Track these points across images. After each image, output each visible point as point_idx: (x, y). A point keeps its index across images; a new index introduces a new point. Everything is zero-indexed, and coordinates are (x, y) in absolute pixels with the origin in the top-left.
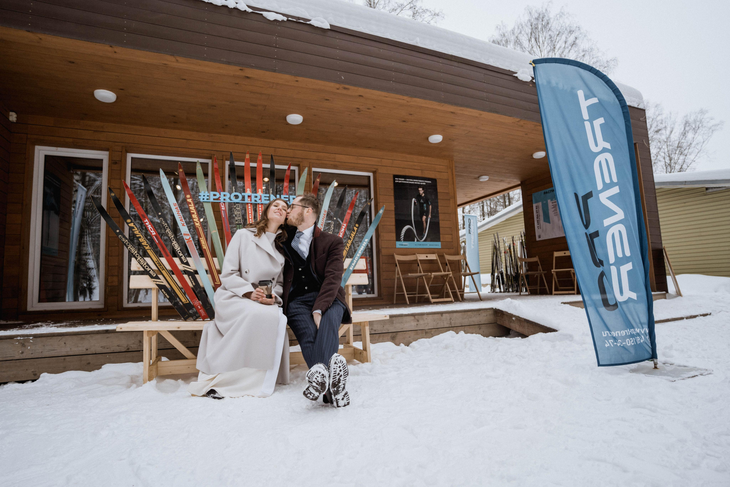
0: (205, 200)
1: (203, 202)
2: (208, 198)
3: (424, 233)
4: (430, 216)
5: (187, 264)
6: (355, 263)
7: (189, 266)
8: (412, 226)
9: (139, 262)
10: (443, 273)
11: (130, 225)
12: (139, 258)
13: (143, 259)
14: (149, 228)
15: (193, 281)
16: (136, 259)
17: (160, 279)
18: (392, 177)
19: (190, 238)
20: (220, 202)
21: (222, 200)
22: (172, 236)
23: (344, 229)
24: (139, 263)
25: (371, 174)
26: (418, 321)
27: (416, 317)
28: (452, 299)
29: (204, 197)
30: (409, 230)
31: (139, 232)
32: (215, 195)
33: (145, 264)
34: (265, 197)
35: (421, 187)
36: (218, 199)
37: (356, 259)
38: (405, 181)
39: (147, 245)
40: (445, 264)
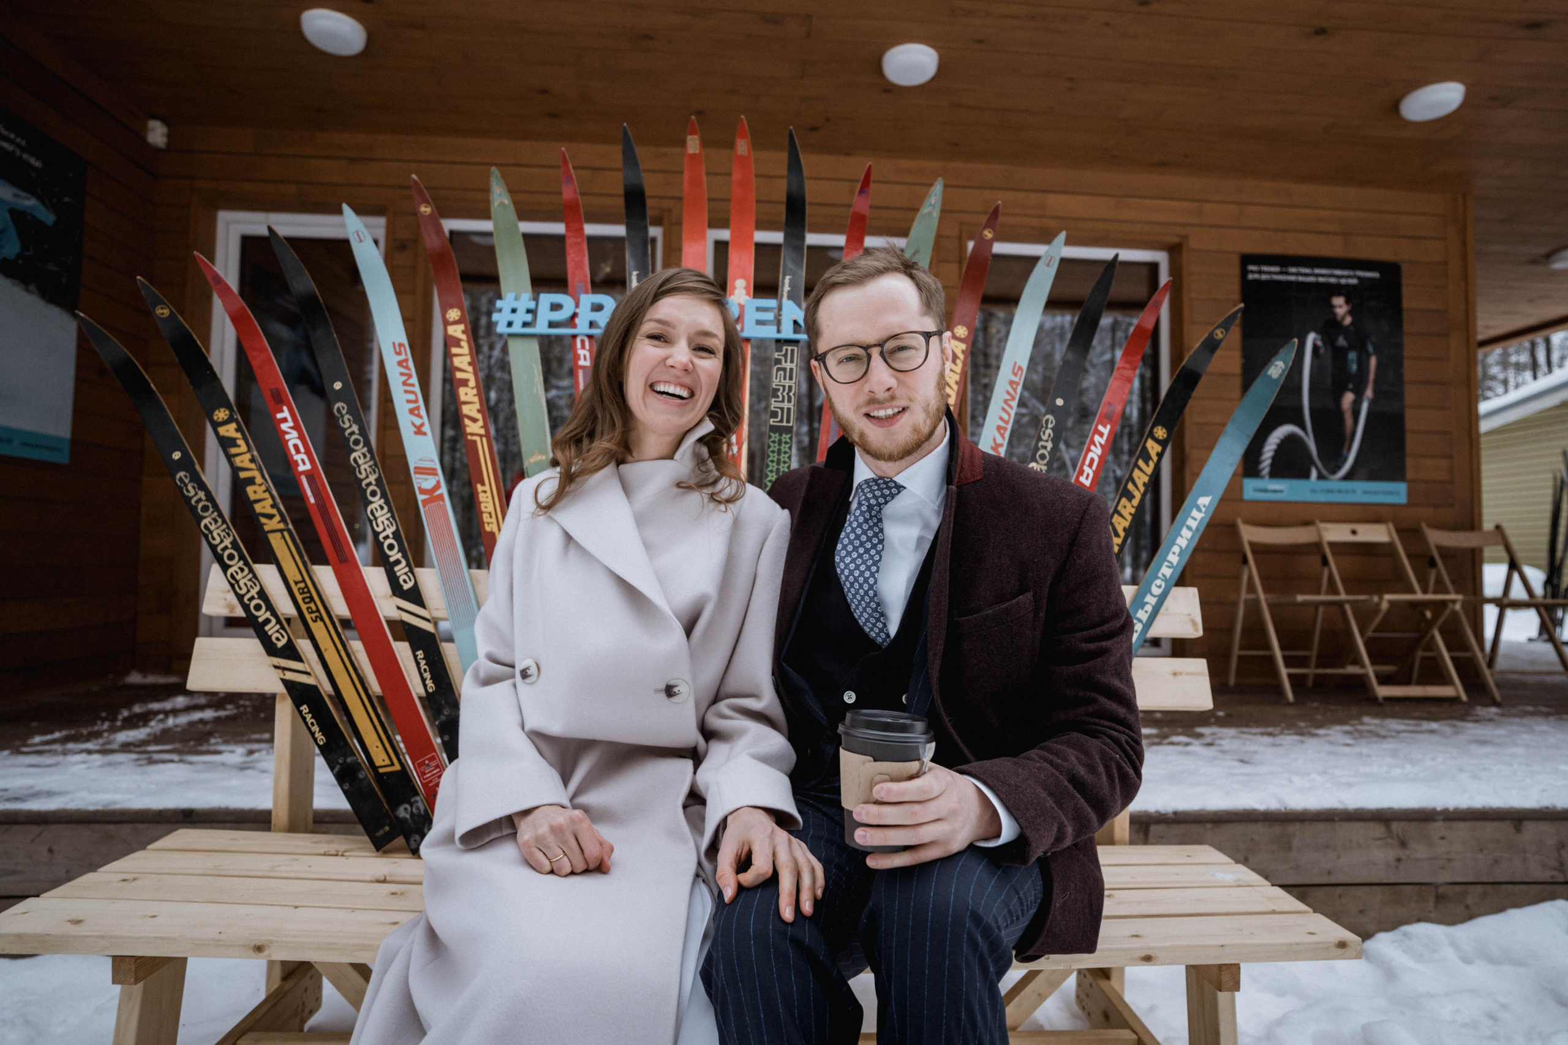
0: (517, 328)
1: (511, 335)
2: (529, 318)
3: (1345, 452)
4: (1369, 393)
5: (415, 596)
6: (1149, 608)
7: (421, 603)
8: (1303, 427)
9: (233, 584)
10: (1419, 596)
11: (222, 431)
12: (236, 565)
13: (251, 571)
14: (290, 444)
15: (427, 675)
16: (225, 568)
17: (299, 659)
18: (1236, 261)
19: (437, 486)
20: (574, 337)
21: (582, 326)
22: (372, 478)
23: (1099, 451)
24: (232, 586)
25: (1161, 257)
26: (1403, 844)
27: (1395, 826)
28: (1455, 689)
29: (512, 317)
30: (1290, 441)
31: (252, 460)
32: (556, 307)
33: (254, 592)
34: (758, 309)
35: (1339, 294)
36: (572, 320)
37: (1156, 591)
38: (1281, 273)
39: (274, 511)
40: (1424, 560)
